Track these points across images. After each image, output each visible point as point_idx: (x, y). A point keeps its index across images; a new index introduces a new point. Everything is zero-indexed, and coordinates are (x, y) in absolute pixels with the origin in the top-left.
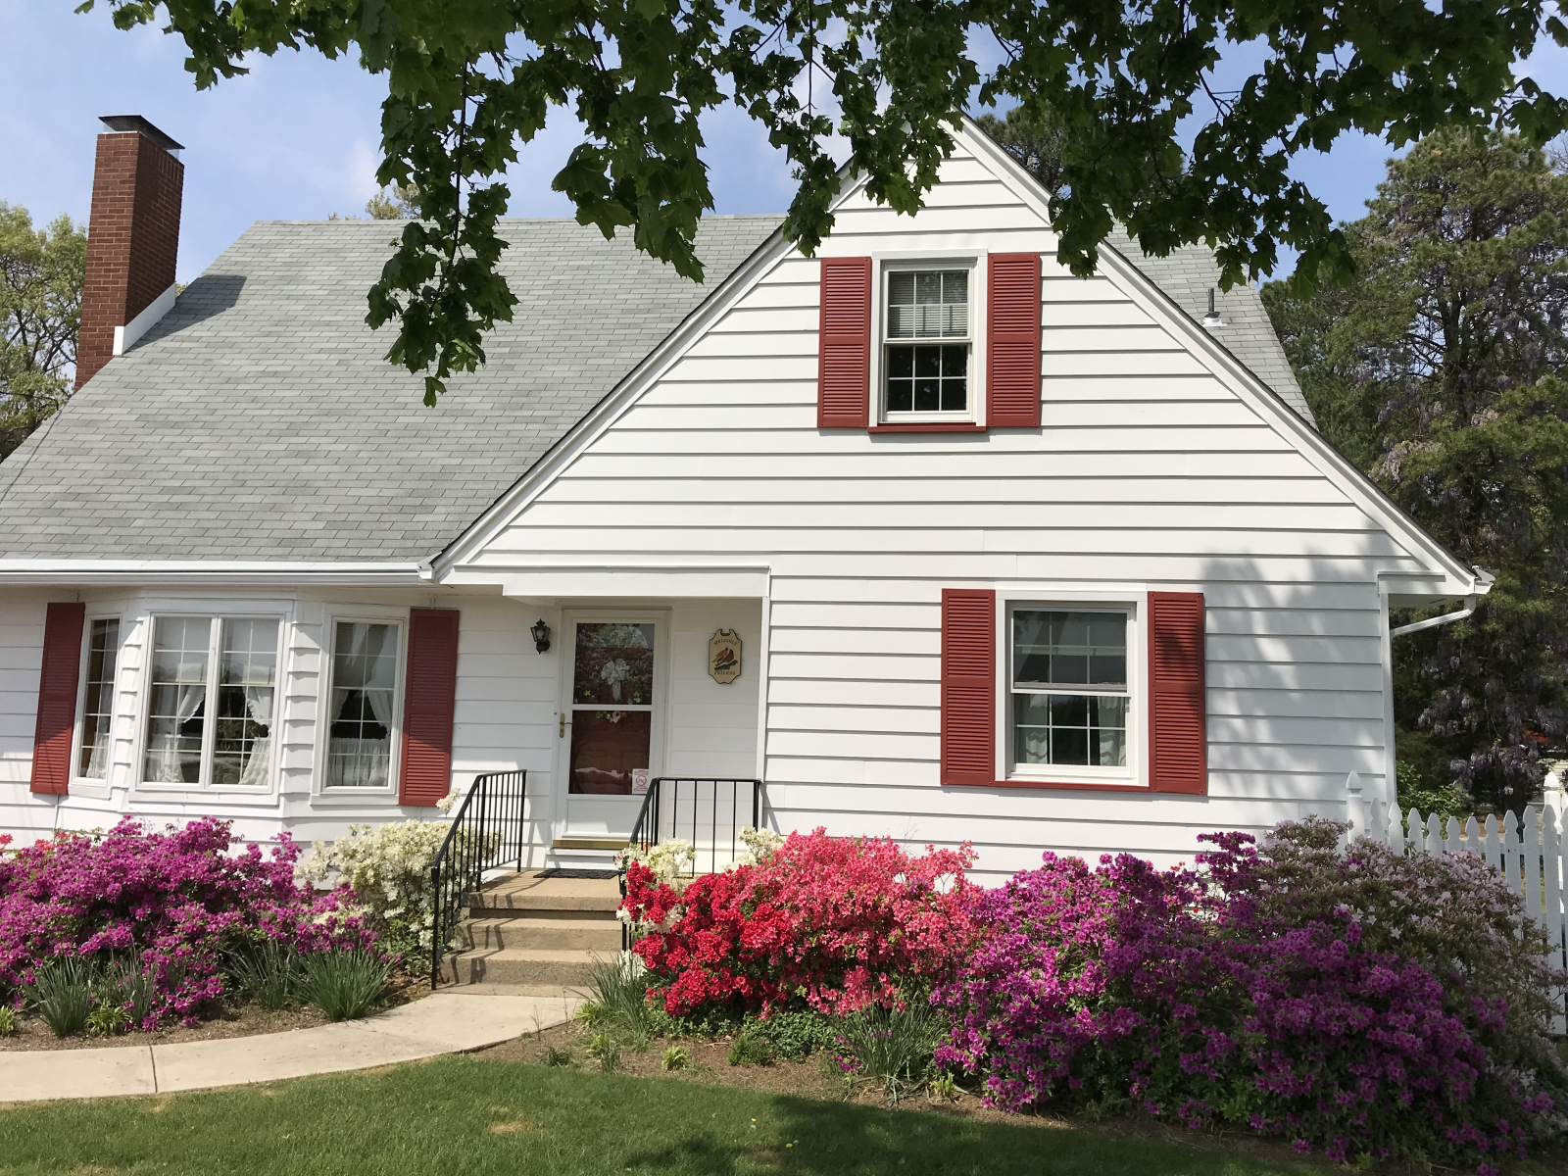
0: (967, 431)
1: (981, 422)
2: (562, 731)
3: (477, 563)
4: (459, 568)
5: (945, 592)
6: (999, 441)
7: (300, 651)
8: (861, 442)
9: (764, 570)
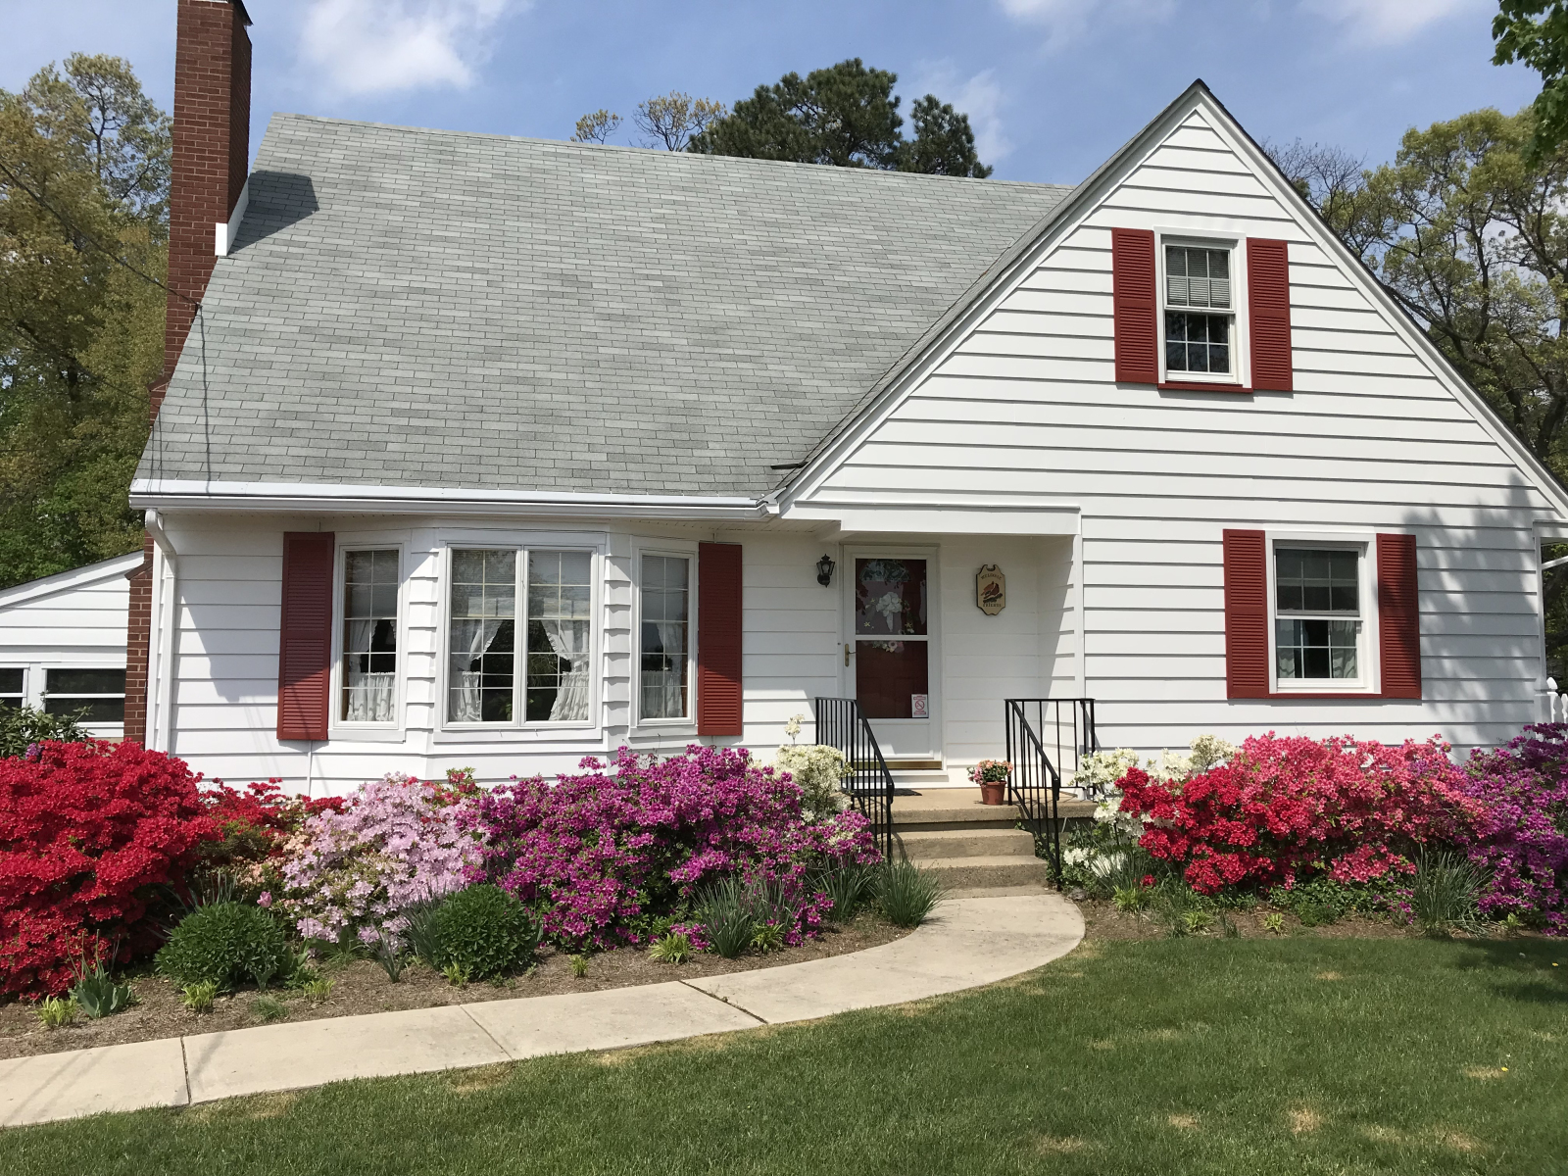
0: (1233, 391)
1: (1247, 384)
2: (847, 660)
3: (815, 498)
4: (800, 504)
5: (1226, 532)
6: (1262, 402)
7: (614, 584)
8: (1151, 396)
9: (1076, 510)
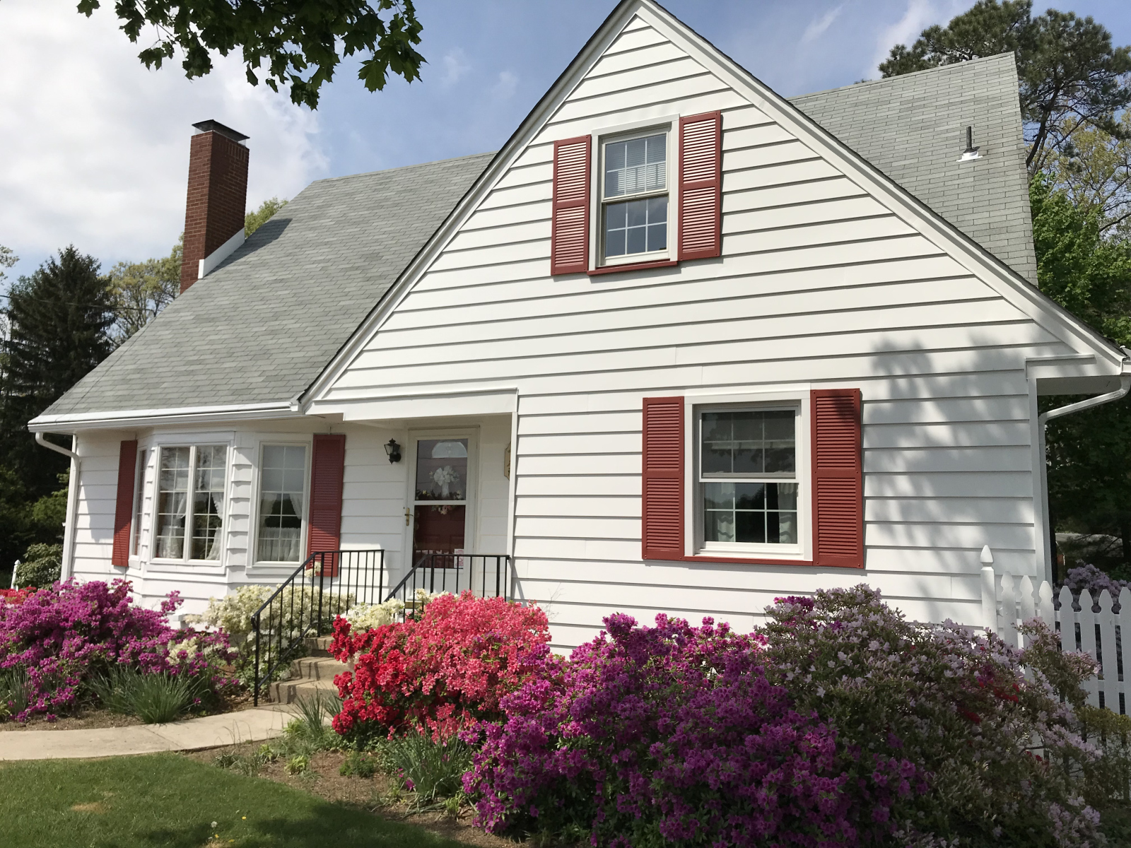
0: (663, 266)
1: (674, 258)
2: (408, 521)
3: (328, 398)
5: (645, 400)
6: (688, 272)
7: (238, 466)
8: (584, 283)
9: (514, 391)
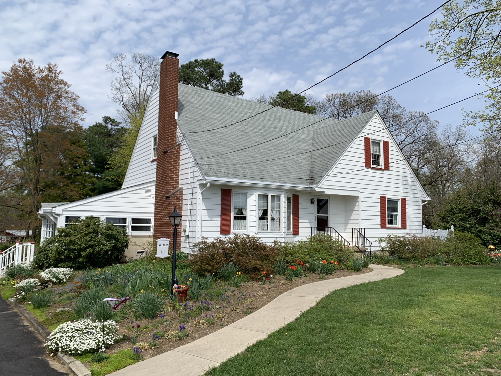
0: (381, 169)
1: (383, 169)
2: (316, 219)
3: (321, 187)
4: (319, 188)
5: (381, 196)
6: (385, 172)
7: (284, 202)
8: (370, 170)
9: (360, 191)
